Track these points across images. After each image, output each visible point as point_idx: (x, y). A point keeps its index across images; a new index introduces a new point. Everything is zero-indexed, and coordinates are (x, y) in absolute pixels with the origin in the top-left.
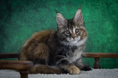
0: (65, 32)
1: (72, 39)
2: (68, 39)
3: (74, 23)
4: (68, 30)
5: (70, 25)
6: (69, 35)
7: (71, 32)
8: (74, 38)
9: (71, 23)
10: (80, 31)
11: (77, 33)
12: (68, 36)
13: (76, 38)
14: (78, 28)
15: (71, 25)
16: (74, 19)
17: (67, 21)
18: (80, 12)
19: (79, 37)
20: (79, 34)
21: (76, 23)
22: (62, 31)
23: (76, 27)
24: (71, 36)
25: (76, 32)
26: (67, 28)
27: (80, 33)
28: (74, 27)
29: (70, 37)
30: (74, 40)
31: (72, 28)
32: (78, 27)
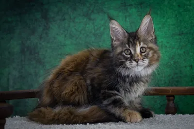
0: (122, 52)
1: (134, 63)
2: (128, 63)
3: (139, 38)
4: (128, 48)
5: (131, 40)
6: (129, 56)
7: (133, 52)
8: (137, 62)
9: (133, 38)
10: (148, 50)
11: (143, 54)
12: (128, 58)
13: (140, 62)
14: (146, 46)
15: (134, 40)
16: (139, 32)
17: (126, 34)
18: (149, 20)
19: (147, 61)
20: (146, 56)
21: (142, 38)
22: (119, 50)
23: (142, 44)
24: (132, 58)
25: (141, 53)
26: (127, 46)
27: (148, 54)
28: (138, 45)
29: (131, 60)
30: (137, 65)
31: (134, 45)
32: (144, 44)
